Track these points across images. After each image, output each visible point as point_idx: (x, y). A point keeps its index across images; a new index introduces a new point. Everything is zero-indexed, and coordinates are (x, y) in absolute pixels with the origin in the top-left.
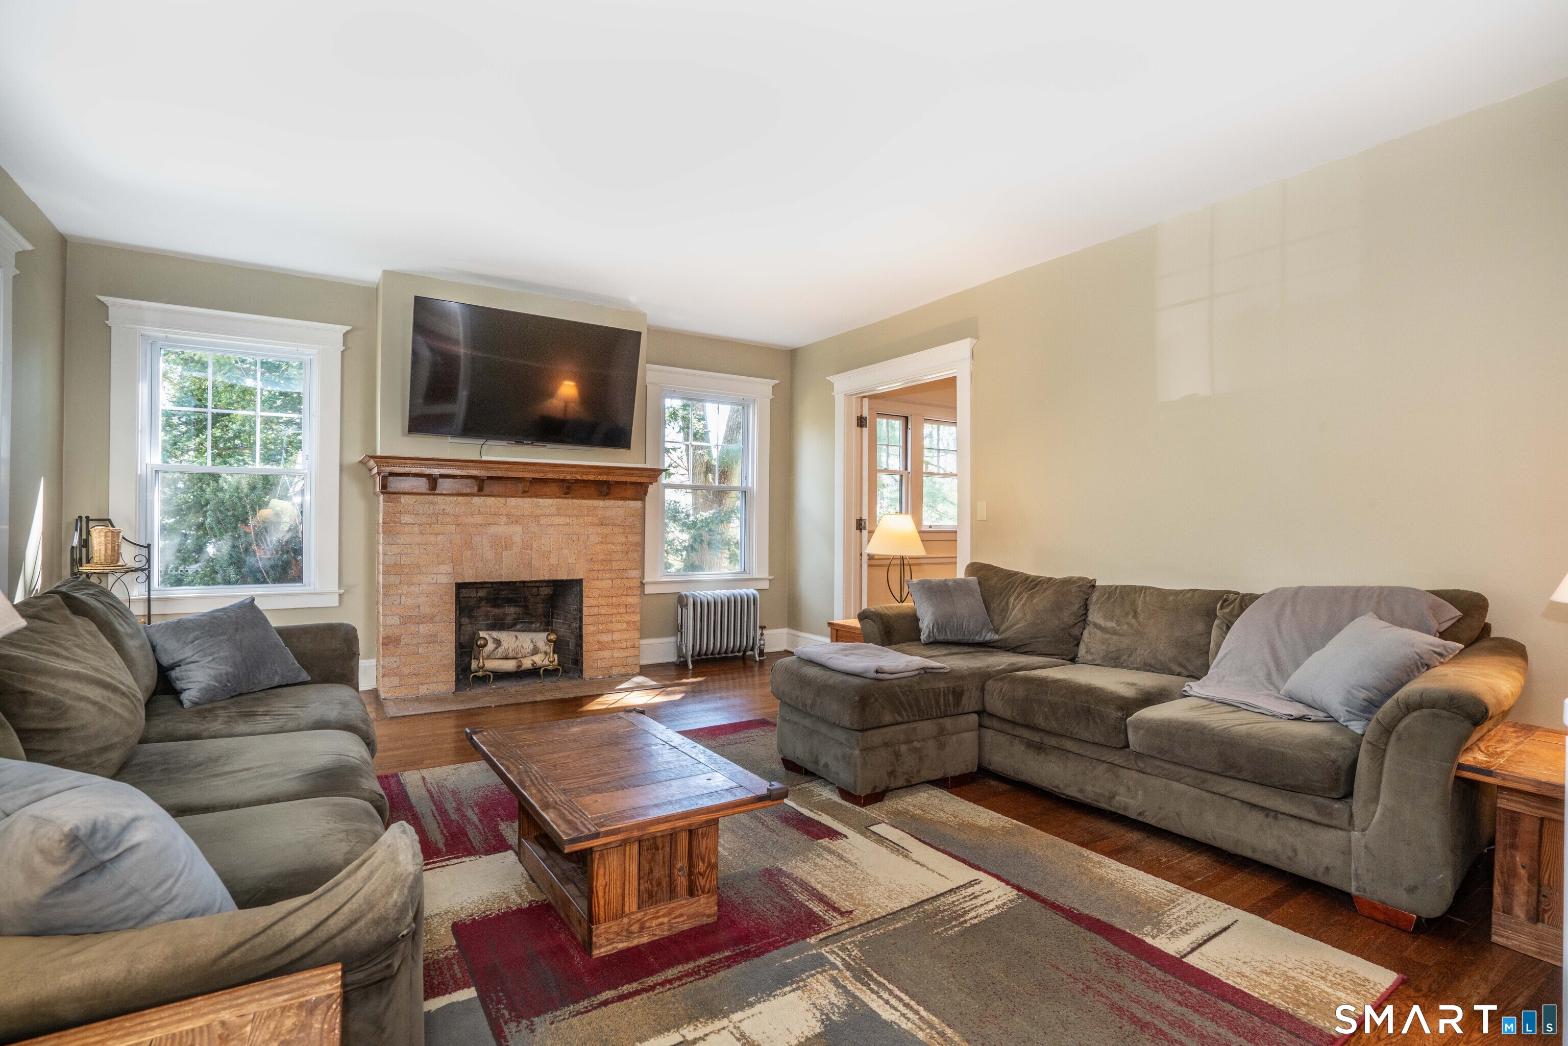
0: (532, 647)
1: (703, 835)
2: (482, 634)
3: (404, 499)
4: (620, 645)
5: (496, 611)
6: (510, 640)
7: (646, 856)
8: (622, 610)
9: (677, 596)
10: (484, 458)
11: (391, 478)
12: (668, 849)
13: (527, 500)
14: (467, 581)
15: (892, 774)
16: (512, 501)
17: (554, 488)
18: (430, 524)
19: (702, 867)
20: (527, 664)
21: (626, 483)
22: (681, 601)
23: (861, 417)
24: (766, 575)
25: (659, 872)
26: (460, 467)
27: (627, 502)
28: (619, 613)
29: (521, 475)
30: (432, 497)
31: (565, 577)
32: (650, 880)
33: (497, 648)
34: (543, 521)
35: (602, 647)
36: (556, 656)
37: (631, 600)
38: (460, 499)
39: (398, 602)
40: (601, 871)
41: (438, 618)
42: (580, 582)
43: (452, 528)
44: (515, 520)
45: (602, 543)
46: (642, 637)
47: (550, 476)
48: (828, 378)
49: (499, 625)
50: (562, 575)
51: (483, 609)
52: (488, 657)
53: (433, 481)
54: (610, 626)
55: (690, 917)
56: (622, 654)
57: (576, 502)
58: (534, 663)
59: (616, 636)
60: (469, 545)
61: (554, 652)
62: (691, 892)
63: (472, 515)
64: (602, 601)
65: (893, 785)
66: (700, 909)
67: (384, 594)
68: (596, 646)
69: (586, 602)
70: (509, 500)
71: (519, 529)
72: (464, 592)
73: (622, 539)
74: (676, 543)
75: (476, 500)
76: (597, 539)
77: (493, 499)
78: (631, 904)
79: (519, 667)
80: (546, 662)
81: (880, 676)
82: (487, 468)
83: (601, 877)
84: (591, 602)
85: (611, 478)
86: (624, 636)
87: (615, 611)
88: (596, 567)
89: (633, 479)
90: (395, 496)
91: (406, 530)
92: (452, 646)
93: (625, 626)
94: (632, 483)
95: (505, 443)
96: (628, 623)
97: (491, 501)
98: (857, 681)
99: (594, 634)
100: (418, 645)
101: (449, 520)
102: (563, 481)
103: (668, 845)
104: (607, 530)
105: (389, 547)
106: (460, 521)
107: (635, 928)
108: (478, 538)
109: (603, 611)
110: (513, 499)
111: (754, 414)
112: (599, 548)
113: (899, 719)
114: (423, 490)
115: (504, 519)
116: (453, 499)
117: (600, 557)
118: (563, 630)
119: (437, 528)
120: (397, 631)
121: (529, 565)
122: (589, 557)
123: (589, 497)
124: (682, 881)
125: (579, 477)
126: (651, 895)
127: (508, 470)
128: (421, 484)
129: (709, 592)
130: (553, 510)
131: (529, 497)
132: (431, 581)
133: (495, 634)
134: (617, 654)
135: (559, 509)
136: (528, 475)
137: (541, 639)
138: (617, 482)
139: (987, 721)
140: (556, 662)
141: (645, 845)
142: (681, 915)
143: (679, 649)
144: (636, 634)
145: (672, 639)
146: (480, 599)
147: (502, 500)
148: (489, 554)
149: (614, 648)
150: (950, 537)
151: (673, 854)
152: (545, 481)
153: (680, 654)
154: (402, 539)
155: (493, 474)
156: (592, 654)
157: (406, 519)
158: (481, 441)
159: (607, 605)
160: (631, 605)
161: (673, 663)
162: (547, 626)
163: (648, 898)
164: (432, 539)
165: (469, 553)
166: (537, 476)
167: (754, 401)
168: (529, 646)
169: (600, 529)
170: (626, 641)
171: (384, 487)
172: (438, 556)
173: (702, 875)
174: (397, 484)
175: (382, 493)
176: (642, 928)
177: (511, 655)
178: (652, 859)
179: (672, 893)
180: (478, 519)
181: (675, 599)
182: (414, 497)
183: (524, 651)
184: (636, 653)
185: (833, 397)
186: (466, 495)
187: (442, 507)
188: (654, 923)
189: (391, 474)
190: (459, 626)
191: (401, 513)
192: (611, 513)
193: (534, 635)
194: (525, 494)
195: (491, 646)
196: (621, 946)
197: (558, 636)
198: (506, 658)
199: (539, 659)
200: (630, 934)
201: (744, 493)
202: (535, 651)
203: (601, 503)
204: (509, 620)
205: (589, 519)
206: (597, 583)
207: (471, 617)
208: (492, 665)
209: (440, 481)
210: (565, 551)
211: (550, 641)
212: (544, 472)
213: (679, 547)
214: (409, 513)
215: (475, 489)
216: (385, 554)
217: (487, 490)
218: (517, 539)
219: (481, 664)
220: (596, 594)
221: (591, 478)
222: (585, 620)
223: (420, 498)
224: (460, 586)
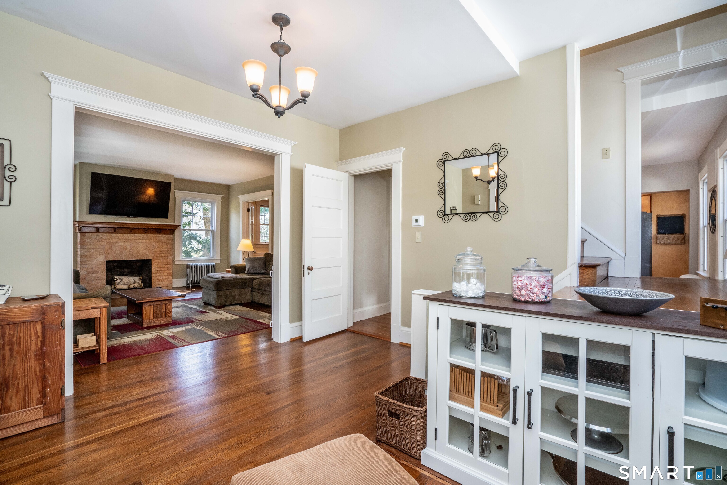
0: (133, 281)
1: (168, 305)
2: (115, 277)
3: (87, 234)
4: (165, 280)
5: (121, 270)
6: (125, 279)
7: (155, 308)
8: (166, 269)
9: (186, 265)
10: (116, 222)
11: (83, 228)
12: (160, 308)
13: (132, 234)
14: (110, 260)
15: (226, 301)
16: (126, 235)
17: (141, 230)
18: (97, 242)
19: (168, 311)
20: (132, 286)
21: (166, 229)
22: (188, 266)
23: (248, 209)
24: (219, 258)
25: (158, 312)
26: (108, 225)
27: (168, 235)
28: (165, 270)
29: (129, 227)
30: (97, 234)
31: (145, 259)
32: (156, 313)
33: (121, 281)
34: (137, 241)
35: (159, 281)
36: (142, 284)
37: (169, 266)
38: (107, 234)
39: (85, 267)
40: (145, 310)
41: (100, 272)
42: (151, 260)
43: (105, 243)
44: (127, 241)
45: (158, 248)
46: (173, 278)
47: (140, 227)
48: (238, 196)
49: (122, 274)
50: (144, 258)
51: (115, 269)
52: (118, 284)
53: (98, 229)
54: (161, 274)
55: (165, 321)
56: (166, 283)
57: (149, 235)
58: (134, 286)
59: (164, 277)
60: (111, 249)
61: (142, 283)
62: (166, 317)
63: (112, 239)
64: (158, 266)
65: (227, 304)
66: (168, 320)
67: (80, 264)
68: (156, 281)
69: (153, 266)
70: (125, 235)
71: (129, 244)
72: (109, 264)
73: (166, 247)
74: (195, 248)
75: (113, 235)
76: (157, 247)
77: (119, 234)
78: (152, 318)
79: (129, 287)
80: (139, 286)
81: (223, 278)
82: (117, 225)
83: (145, 311)
84: (154, 267)
85: (161, 228)
86: (166, 277)
87: (163, 269)
88: (156, 255)
89: (169, 228)
90: (84, 233)
91: (88, 244)
92: (105, 281)
93: (167, 274)
94: (169, 229)
95: (124, 217)
96: (168, 273)
97: (118, 235)
98: (217, 280)
99: (156, 277)
100: (92, 280)
101: (103, 241)
102: (145, 228)
103: (160, 307)
104: (160, 244)
105: (82, 250)
106: (107, 241)
107: (152, 322)
108: (114, 247)
109: (159, 269)
110: (127, 235)
111: (215, 206)
112: (157, 249)
113: (228, 289)
114: (94, 232)
115: (123, 241)
116: (105, 234)
117: (158, 253)
118: (145, 276)
119: (100, 243)
120: (85, 276)
121: (132, 255)
122: (154, 252)
123: (154, 233)
124: (164, 315)
125: (150, 227)
126: (156, 316)
127: (125, 225)
128: (94, 230)
129: (200, 264)
130: (141, 238)
131: (132, 233)
132: (97, 260)
133: (120, 277)
134: (164, 283)
135: (143, 237)
136: (132, 227)
137: (137, 279)
138: (163, 229)
139: (254, 290)
140: (142, 285)
141: (155, 306)
142: (163, 321)
143: (187, 282)
144: (171, 277)
145: (185, 279)
146: (115, 266)
147: (123, 235)
148: (118, 251)
149: (163, 281)
150: (266, 246)
151: (161, 309)
152: (138, 229)
153: (188, 284)
154: (87, 247)
155: (119, 226)
156: (155, 283)
157: (88, 240)
158: (115, 216)
159: (160, 267)
160: (169, 267)
161: (185, 287)
162: (139, 275)
163: (156, 317)
164: (98, 247)
165: (111, 251)
166: (135, 227)
167: (215, 202)
168: (132, 281)
169: (158, 244)
170: (167, 279)
171: (80, 230)
172: (100, 252)
173: (168, 313)
174: (84, 230)
175: (79, 232)
176: (154, 322)
177: (126, 284)
178: (157, 309)
179: (161, 316)
180: (114, 241)
181: (185, 266)
182: (91, 234)
183: (131, 283)
184: (171, 282)
185: (239, 202)
186: (110, 233)
187: (101, 237)
188: (157, 322)
189: (83, 227)
190: (107, 275)
191: (86, 239)
192: (161, 238)
193: (134, 277)
194: (131, 232)
195: (119, 281)
196: (149, 325)
197: (143, 278)
198: (124, 285)
199: (136, 285)
200: (151, 323)
201: (212, 232)
202: (135, 282)
203: (158, 235)
204: (125, 273)
205: (154, 240)
206: (157, 261)
207: (111, 272)
208: (118, 287)
209: (100, 229)
210: (145, 251)
211: (140, 279)
212: (137, 226)
213: (196, 250)
214: (89, 239)
215: (113, 231)
216: (80, 252)
217: (117, 231)
218: (128, 247)
219: (115, 287)
220: (156, 264)
221: (154, 228)
222: (153, 272)
223: (93, 234)
224: (108, 262)
